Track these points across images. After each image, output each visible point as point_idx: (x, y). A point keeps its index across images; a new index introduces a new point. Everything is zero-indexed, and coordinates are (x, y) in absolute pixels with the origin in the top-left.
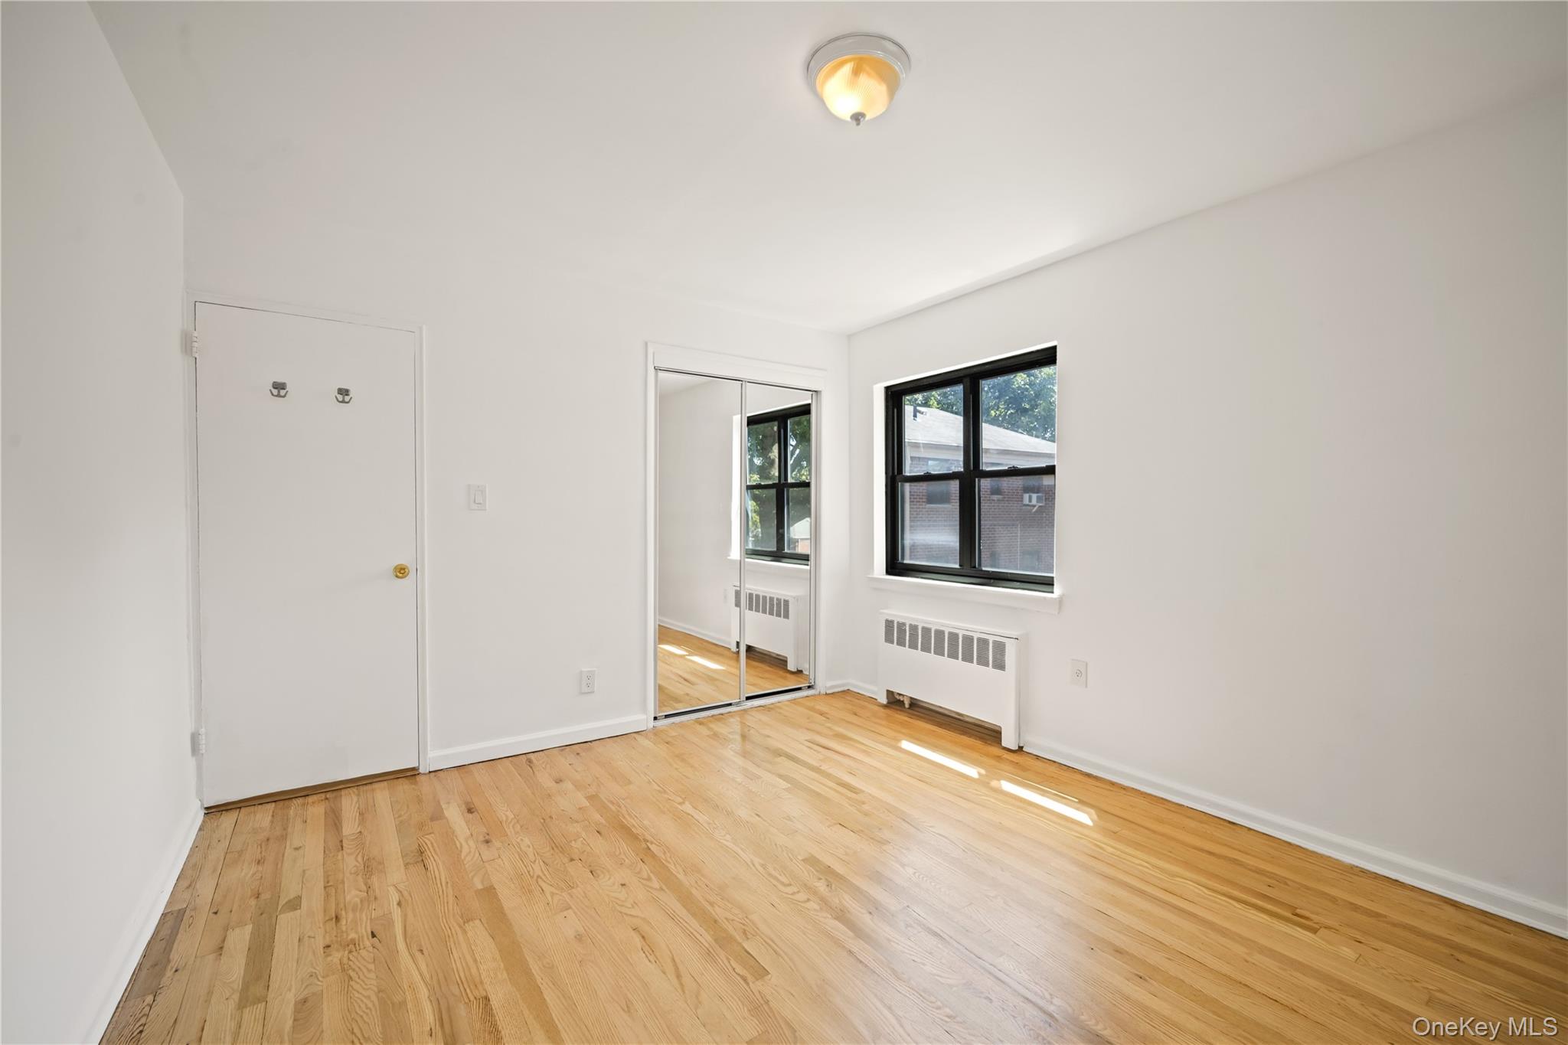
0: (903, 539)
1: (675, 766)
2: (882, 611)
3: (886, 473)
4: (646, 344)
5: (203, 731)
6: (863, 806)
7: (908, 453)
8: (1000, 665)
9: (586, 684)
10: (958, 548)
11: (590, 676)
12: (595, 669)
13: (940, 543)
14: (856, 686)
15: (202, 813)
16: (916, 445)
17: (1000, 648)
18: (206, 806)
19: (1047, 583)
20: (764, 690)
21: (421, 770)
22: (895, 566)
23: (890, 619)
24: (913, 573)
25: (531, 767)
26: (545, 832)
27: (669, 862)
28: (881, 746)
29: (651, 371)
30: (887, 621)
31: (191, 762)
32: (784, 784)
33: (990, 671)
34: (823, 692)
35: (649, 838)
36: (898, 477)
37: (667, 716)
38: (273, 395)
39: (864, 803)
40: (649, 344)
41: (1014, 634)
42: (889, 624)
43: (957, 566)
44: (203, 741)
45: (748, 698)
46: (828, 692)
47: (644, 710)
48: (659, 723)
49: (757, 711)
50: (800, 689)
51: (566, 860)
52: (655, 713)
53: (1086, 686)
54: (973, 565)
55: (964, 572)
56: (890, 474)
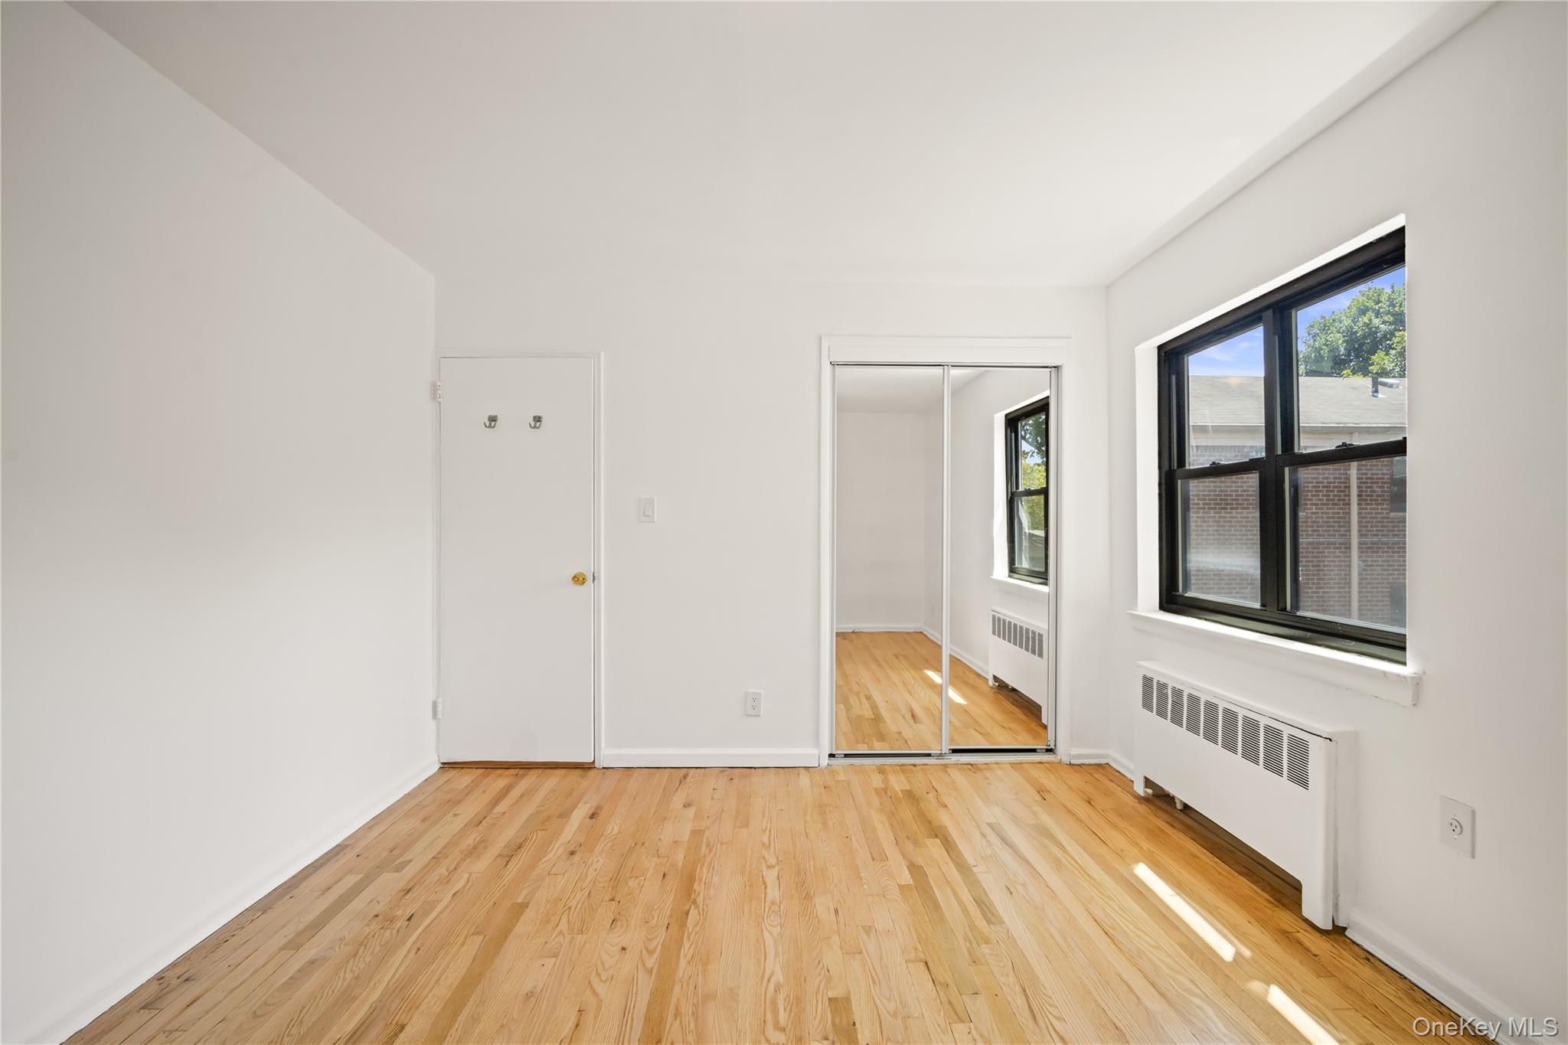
0: (1185, 560)
1: (808, 818)
2: (1139, 662)
3: (1160, 467)
4: (820, 338)
5: (440, 700)
6: (983, 946)
7: (1193, 441)
8: (1300, 778)
9: (752, 706)
10: (1259, 577)
11: (756, 698)
12: (762, 691)
13: (1235, 568)
14: (1118, 762)
15: (439, 766)
16: (1203, 429)
17: (1300, 749)
18: (443, 761)
19: (1394, 645)
20: (991, 745)
21: (597, 765)
22: (1172, 599)
23: (1149, 675)
24: (1198, 611)
25: (680, 783)
26: (623, 859)
27: (689, 938)
28: (1088, 858)
29: (827, 368)
30: (1145, 678)
31: (432, 724)
32: (906, 878)
33: (1283, 783)
34: (1066, 760)
35: (700, 900)
36: (1179, 472)
37: (846, 756)
38: (486, 426)
39: (987, 941)
40: (823, 337)
41: (1325, 729)
42: (1147, 682)
43: (1257, 605)
44: (440, 708)
45: (955, 751)
46: (1072, 762)
47: (817, 744)
48: (834, 761)
49: (960, 769)
50: (1034, 751)
51: (608, 897)
52: (832, 748)
53: (1473, 856)
54: (1281, 605)
55: (1267, 615)
56: (1166, 467)
